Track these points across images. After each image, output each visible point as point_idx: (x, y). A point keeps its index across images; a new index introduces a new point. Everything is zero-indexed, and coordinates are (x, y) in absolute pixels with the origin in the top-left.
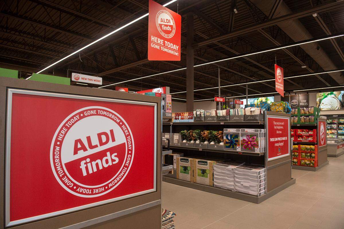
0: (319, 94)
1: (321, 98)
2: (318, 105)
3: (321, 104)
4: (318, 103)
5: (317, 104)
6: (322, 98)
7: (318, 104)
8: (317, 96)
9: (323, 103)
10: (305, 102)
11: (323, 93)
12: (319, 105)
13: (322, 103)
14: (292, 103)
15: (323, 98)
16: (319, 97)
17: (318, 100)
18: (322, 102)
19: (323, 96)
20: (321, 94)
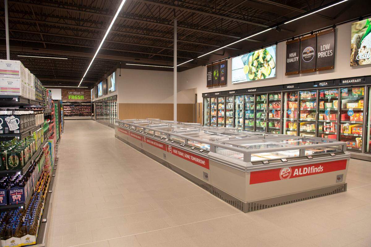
0: (358, 25)
1: (361, 34)
2: (353, 53)
3: (359, 50)
4: (355, 46)
5: (352, 50)
6: (363, 35)
7: (354, 50)
8: (353, 30)
9: (365, 47)
10: (328, 50)
11: (366, 20)
12: (355, 52)
13: (362, 46)
14: (305, 55)
15: (365, 32)
16: (357, 33)
17: (353, 40)
18: (363, 44)
19: (365, 27)
20: (360, 25)
